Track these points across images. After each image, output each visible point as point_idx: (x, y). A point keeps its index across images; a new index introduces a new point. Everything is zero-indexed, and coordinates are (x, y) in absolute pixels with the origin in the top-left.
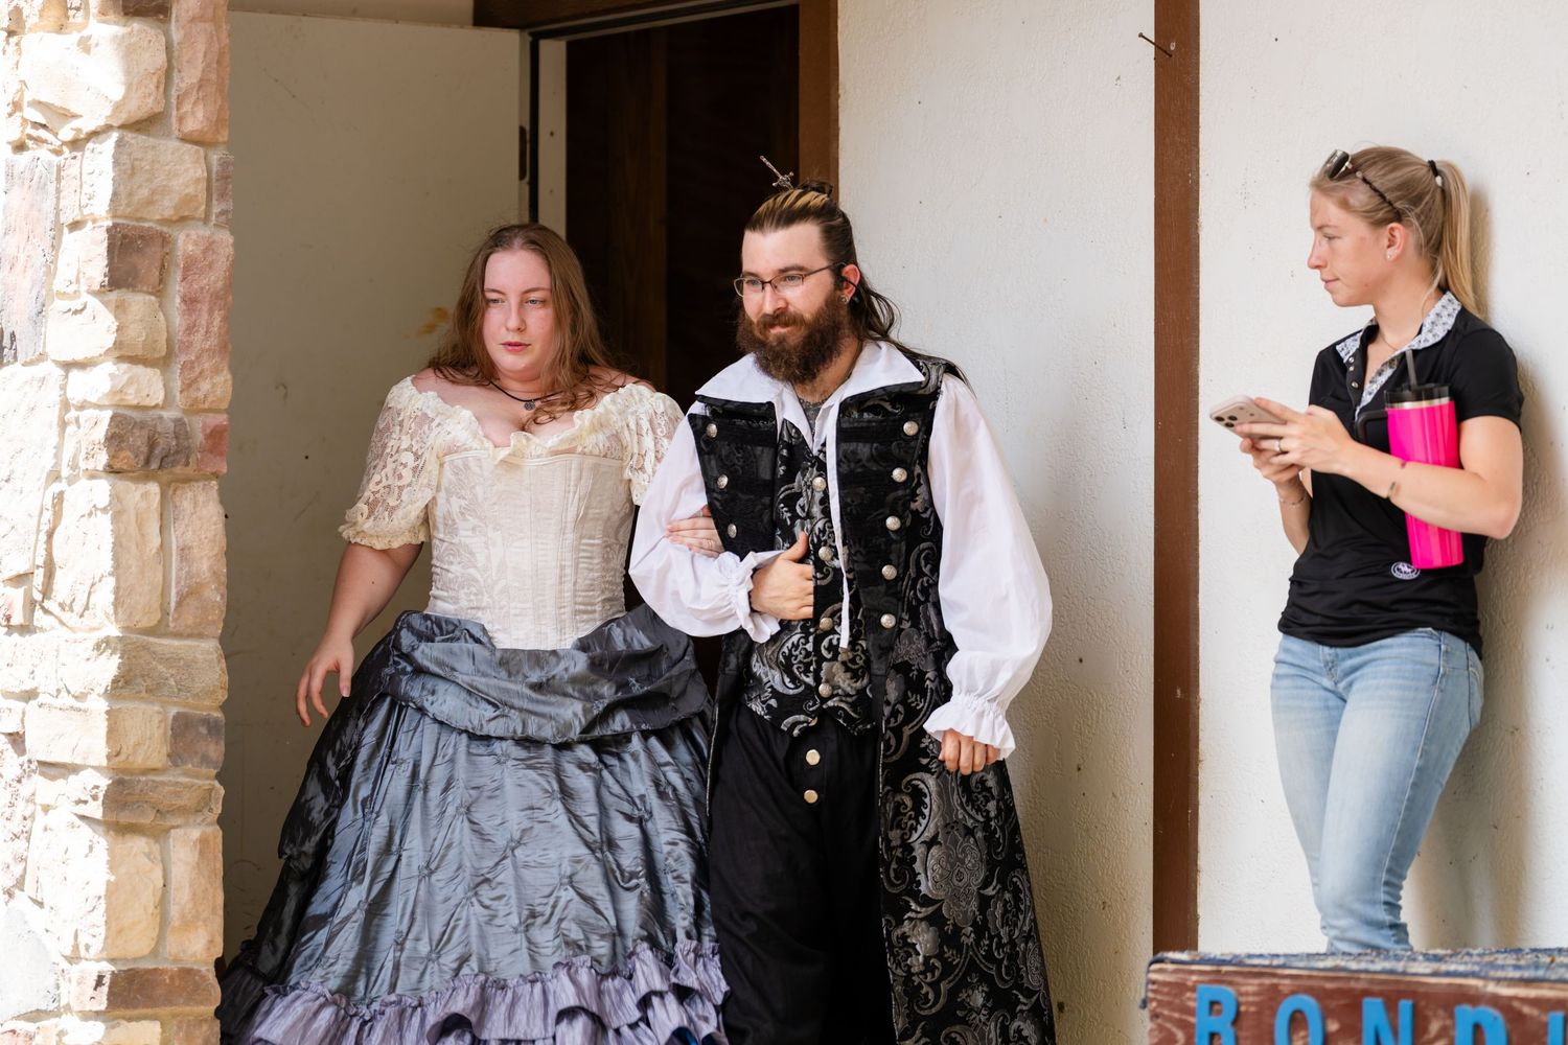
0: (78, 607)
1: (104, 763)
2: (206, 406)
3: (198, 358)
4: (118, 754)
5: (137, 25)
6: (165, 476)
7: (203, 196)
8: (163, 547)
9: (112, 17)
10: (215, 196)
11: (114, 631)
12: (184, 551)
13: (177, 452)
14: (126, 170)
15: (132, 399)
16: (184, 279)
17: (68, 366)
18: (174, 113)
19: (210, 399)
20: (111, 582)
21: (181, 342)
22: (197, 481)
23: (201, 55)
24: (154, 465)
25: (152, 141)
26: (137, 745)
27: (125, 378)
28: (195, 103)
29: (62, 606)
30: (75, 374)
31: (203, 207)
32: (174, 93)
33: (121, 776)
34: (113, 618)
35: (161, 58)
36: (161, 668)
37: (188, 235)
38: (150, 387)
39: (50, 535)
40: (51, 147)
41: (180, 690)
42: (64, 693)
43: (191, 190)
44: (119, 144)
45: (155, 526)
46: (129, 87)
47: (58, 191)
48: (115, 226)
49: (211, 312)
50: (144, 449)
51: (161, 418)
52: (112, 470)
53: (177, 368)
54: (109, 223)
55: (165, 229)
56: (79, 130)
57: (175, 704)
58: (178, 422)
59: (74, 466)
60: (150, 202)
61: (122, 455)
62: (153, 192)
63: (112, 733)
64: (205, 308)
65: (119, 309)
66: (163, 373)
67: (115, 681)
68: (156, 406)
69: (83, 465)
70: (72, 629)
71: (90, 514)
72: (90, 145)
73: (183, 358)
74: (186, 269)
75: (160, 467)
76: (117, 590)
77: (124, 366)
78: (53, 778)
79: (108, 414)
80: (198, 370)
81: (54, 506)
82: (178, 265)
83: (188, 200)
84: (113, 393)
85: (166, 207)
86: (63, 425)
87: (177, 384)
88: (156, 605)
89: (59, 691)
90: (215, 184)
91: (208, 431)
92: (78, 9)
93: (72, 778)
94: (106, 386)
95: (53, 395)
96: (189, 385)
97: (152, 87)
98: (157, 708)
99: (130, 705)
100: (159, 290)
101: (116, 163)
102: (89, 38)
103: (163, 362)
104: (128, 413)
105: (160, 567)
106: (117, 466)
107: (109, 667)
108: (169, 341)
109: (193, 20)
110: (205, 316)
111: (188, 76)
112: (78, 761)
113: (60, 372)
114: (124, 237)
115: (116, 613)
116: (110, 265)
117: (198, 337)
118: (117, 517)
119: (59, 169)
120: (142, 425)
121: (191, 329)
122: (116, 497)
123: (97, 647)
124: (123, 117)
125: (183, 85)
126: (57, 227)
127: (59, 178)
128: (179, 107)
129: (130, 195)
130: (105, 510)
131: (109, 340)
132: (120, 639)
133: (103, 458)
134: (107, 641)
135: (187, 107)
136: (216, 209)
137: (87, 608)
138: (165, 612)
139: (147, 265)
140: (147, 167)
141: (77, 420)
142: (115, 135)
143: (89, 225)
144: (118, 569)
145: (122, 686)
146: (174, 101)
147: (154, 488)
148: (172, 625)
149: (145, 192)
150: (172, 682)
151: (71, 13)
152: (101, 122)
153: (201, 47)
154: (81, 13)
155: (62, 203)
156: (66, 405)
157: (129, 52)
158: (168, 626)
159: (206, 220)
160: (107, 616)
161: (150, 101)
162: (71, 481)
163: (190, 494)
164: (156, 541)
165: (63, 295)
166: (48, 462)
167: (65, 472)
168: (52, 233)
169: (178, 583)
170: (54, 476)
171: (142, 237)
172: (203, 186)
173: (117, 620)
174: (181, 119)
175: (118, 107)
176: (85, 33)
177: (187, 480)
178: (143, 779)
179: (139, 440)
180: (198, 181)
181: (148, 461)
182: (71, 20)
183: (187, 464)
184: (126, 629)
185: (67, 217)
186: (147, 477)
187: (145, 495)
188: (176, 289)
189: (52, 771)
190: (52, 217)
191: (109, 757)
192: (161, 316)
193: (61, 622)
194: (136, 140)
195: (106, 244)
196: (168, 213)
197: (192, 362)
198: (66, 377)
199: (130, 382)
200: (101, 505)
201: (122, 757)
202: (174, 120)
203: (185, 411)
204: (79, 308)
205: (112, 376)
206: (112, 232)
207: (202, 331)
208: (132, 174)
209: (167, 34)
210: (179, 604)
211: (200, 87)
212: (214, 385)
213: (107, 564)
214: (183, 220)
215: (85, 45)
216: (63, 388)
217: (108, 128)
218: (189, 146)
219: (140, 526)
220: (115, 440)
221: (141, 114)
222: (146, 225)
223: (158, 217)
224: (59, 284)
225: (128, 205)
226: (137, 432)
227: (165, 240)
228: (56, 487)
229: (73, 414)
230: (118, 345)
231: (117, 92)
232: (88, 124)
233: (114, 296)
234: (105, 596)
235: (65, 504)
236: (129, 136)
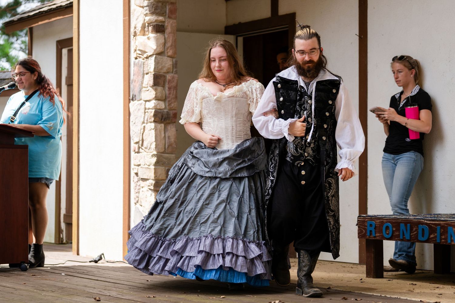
0: (148, 148)
1: (154, 178)
2: (173, 109)
3: (171, 99)
4: (156, 177)
5: (158, 34)
6: (165, 123)
7: (172, 68)
8: (165, 136)
9: (154, 33)
10: (174, 68)
11: (155, 153)
12: (169, 137)
13: (167, 118)
14: (157, 63)
15: (158, 107)
16: (168, 84)
17: (146, 101)
18: (166, 51)
19: (174, 107)
20: (154, 143)
21: (168, 96)
22: (171, 123)
23: (171, 40)
24: (163, 120)
25: (162, 57)
26: (160, 175)
27: (157, 103)
28: (170, 49)
29: (145, 148)
30: (147, 103)
31: (172, 70)
32: (166, 48)
33: (157, 181)
34: (155, 150)
35: (163, 41)
36: (164, 160)
37: (169, 75)
38: (162, 105)
39: (143, 134)
40: (142, 58)
41: (168, 164)
42: (146, 165)
43: (169, 67)
44: (155, 58)
45: (163, 132)
46: (157, 46)
47: (144, 67)
48: (155, 74)
49: (173, 90)
50: (161, 117)
51: (164, 111)
52: (154, 121)
53: (167, 101)
54: (153, 73)
55: (164, 74)
56: (148, 55)
57: (167, 167)
58: (167, 112)
59: (147, 121)
60: (161, 69)
61: (157, 118)
62: (162, 67)
63: (155, 173)
64: (172, 90)
65: (156, 90)
66: (164, 102)
67: (156, 162)
68: (163, 109)
69: (149, 120)
70: (147, 153)
71: (150, 130)
72: (150, 58)
73: (168, 100)
74: (169, 82)
75: (164, 121)
76: (156, 145)
77: (157, 101)
78: (144, 181)
79: (154, 110)
80: (171, 102)
81: (143, 128)
82: (167, 81)
83: (169, 68)
84: (155, 106)
85: (165, 70)
86: (145, 113)
87: (167, 104)
88: (163, 148)
89: (145, 164)
90: (174, 65)
91: (173, 114)
92: (147, 31)
93: (147, 181)
94: (153, 105)
95: (143, 107)
96: (169, 105)
97: (162, 46)
98: (164, 168)
99: (159, 167)
100: (163, 86)
101: (155, 61)
102: (149, 37)
103: (164, 100)
104: (157, 110)
105: (164, 141)
106: (156, 120)
107: (154, 160)
108: (166, 96)
109: (170, 33)
110: (172, 91)
111: (169, 44)
112: (149, 178)
113: (144, 102)
114: (157, 76)
115: (156, 149)
116: (154, 81)
117: (171, 95)
118: (155, 131)
119: (144, 63)
120: (160, 112)
121: (170, 94)
122: (155, 127)
123: (152, 156)
124: (156, 52)
125: (168, 46)
126: (144, 74)
127: (144, 65)
128: (167, 50)
129: (158, 67)
130: (153, 129)
131: (154, 96)
132: (156, 154)
133: (153, 119)
134: (154, 155)
135: (168, 50)
136: (174, 70)
137: (150, 148)
138: (165, 148)
139: (161, 81)
140: (161, 62)
141: (148, 112)
142: (154, 56)
143: (150, 73)
144: (156, 141)
145: (157, 164)
146: (166, 49)
147: (163, 125)
148: (166, 151)
149: (160, 67)
150: (167, 163)
151: (146, 32)
152: (152, 53)
153: (171, 39)
154: (148, 32)
155: (144, 69)
156: (145, 109)
157: (157, 40)
158: (166, 152)
159: (172, 72)
160: (154, 150)
161: (161, 49)
162: (147, 123)
163: (170, 126)
164: (163, 135)
165: (145, 87)
166: (142, 120)
167: (145, 122)
168: (143, 75)
169: (167, 143)
170: (143, 123)
171: (160, 76)
172: (172, 66)
173: (156, 151)
174: (167, 53)
175: (155, 50)
176: (148, 36)
177: (169, 123)
178: (161, 181)
179: (160, 116)
180: (171, 65)
181: (161, 120)
182: (146, 33)
183: (169, 120)
184: (157, 152)
185: (145, 72)
186: (161, 123)
187: (161, 126)
188: (167, 86)
189: (143, 180)
190: (142, 72)
191: (155, 177)
192: (164, 91)
193: (145, 151)
194: (159, 57)
195: (153, 77)
196: (165, 71)
197: (170, 100)
198: (145, 103)
199: (158, 104)
200: (152, 128)
201: (157, 177)
202: (166, 53)
203: (169, 110)
204: (148, 90)
205: (154, 103)
206: (154, 75)
207: (172, 94)
208: (158, 64)
209: (164, 36)
210: (168, 147)
211: (171, 46)
212: (174, 105)
213: (154, 140)
214: (168, 72)
215: (148, 38)
216: (145, 105)
217: (153, 55)
218: (169, 58)
219: (160, 132)
220: (155, 115)
221: (160, 52)
222: (161, 73)
223: (163, 72)
224: (144, 85)
225: (157, 69)
226: (159, 114)
227: (165, 77)
228: (144, 125)
229: (147, 110)
230: (156, 97)
231: (155, 47)
232: (149, 54)
233: (154, 87)
234: (153, 146)
235: (145, 128)
236: (157, 56)
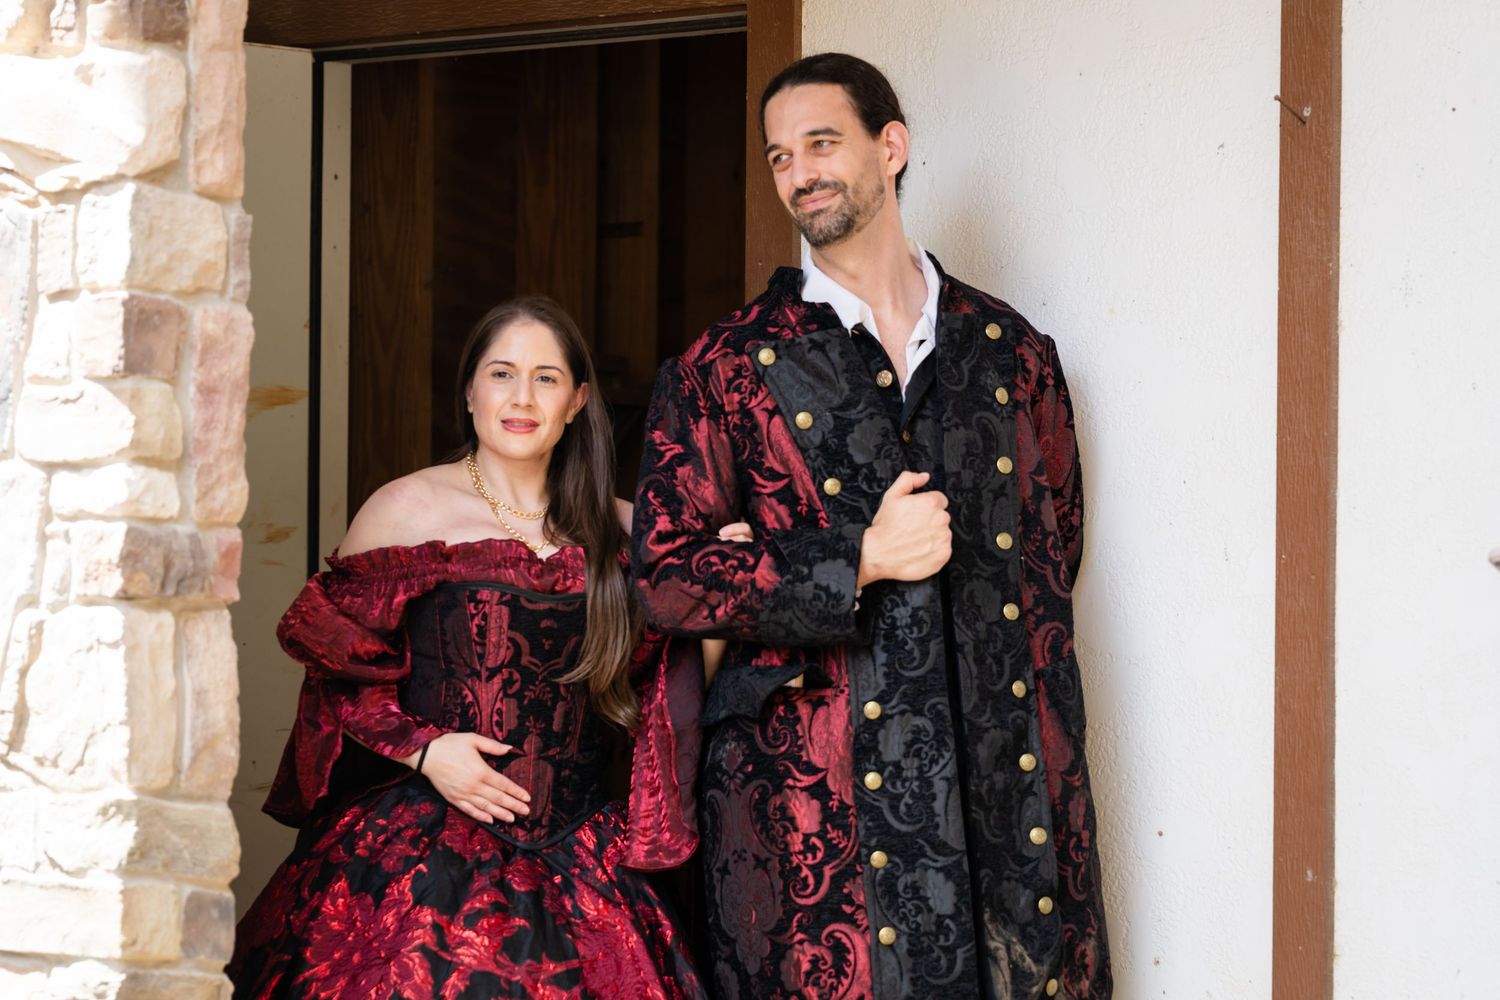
0: (66, 763)
1: (117, 953)
2: (221, 519)
3: (217, 460)
4: (134, 943)
5: (157, 53)
6: (178, 604)
7: (222, 264)
8: (178, 694)
9: (123, 41)
10: (232, 264)
11: (128, 794)
12: (200, 695)
13: (194, 575)
14: (144, 228)
15: (148, 510)
16: (201, 364)
17: (51, 468)
18: (191, 161)
19: (227, 511)
20: (124, 734)
21: (198, 441)
22: (207, 609)
23: (220, 91)
24: (170, 591)
25: (169, 195)
26: (155, 931)
27: (143, 484)
28: (215, 150)
29: (40, 761)
30: (61, 477)
31: (221, 277)
32: (191, 137)
33: (132, 970)
34: (125, 777)
35: (180, 95)
36: (175, 838)
37: (205, 311)
38: (165, 495)
39: (23, 673)
40: (24, 198)
41: (195, 864)
42: (46, 867)
43: (210, 256)
44: (137, 198)
45: (167, 665)
46: (150, 128)
47: (35, 252)
48: (132, 298)
49: (230, 405)
50: (160, 571)
51: (175, 532)
52: (125, 597)
53: (192, 473)
54: (124, 295)
55: (180, 302)
56: (74, 179)
57: (190, 881)
58: (194, 538)
59: (63, 589)
60: (167, 270)
61: (137, 577)
62: (172, 258)
63: (128, 918)
64: (225, 400)
65: (134, 401)
66: (178, 478)
67: (131, 854)
68: (170, 519)
69: (77, 589)
70: (55, 790)
71: (90, 649)
72: (89, 197)
73: (199, 461)
74: (205, 351)
75: (177, 593)
76: (131, 743)
77: (141, 469)
78: (22, 971)
79: (120, 529)
80: (215, 475)
81: (31, 637)
82: (193, 347)
83: (207, 268)
84: (130, 502)
85: (184, 277)
86: (43, 538)
87: (193, 491)
88: (169, 762)
89: (38, 865)
90: (232, 249)
91: (223, 549)
92: (69, 29)
93: (57, 971)
94: (121, 495)
95: (34, 503)
96: (205, 494)
97: (172, 128)
98: (171, 886)
99: (147, 883)
100: (173, 380)
101: (134, 220)
102: (91, 66)
103: (175, 464)
104: (141, 526)
105: (174, 717)
106: (132, 591)
107: (122, 836)
108: (185, 439)
109: (213, 48)
110: (224, 410)
111: (208, 118)
112: (71, 951)
113: (42, 474)
114: (142, 311)
115: (129, 770)
116: (126, 345)
117: (216, 435)
118: (129, 656)
119: (35, 226)
120: (156, 541)
121: (208, 425)
122: (129, 629)
123: (104, 812)
124: (142, 165)
125: (202, 127)
126: (32, 295)
127: (35, 236)
128: (197, 150)
129: (148, 260)
130: (115, 645)
131: (125, 438)
132: (136, 803)
133: (115, 582)
134: (119, 806)
135: (205, 155)
136: (234, 279)
137: (81, 763)
138: (178, 770)
139: (161, 345)
140: (166, 227)
141: (67, 534)
142: (130, 187)
143: (85, 295)
144: (132, 718)
145: (140, 860)
146: (191, 145)
147: (167, 618)
148: (183, 785)
149: (162, 258)
150: (186, 855)
151: (55, 33)
152: (111, 170)
153: (220, 81)
154: (75, 34)
155: (41, 267)
156: (47, 515)
157: (151, 86)
158: (178, 786)
159: (223, 292)
160: (115, 774)
161: (170, 146)
162: (55, 608)
163: (202, 627)
164: (169, 684)
165: (37, 379)
166: (22, 586)
167: (47, 596)
168: (24, 303)
169: (193, 734)
170: (30, 601)
171: (159, 312)
172: (222, 251)
173: (130, 779)
174: (198, 169)
175: (136, 154)
176: (83, 59)
177: (198, 609)
178: (157, 973)
179: (154, 561)
180: (218, 245)
181: (163, 586)
182: (56, 42)
183: (202, 589)
184: (140, 790)
185: (49, 283)
186: (159, 604)
187: (160, 626)
188: (192, 375)
189: (20, 963)
190: (24, 283)
191: (124, 946)
192: (177, 410)
193: (36, 781)
194: (152, 192)
195: (120, 319)
196: (186, 284)
197: (210, 466)
198: (49, 479)
199: (148, 488)
200: (111, 639)
201: (138, 947)
202: (191, 170)
203: (200, 525)
204: (73, 396)
205: (129, 482)
206: (126, 304)
207: (221, 428)
208: (150, 236)
209: (185, 62)
210: (194, 760)
211: (221, 131)
212: (231, 494)
213: (120, 711)
214: (198, 292)
215: (85, 75)
216: (45, 493)
217: (120, 178)
218: (206, 202)
219: (153, 662)
220: (130, 559)
221: (160, 162)
222: (163, 297)
223: (174, 288)
224: (31, 366)
225: (146, 273)
226: (153, 550)
227: (182, 316)
228: (30, 616)
229: (56, 526)
230: (135, 443)
231: (136, 135)
232: (87, 174)
233: (128, 383)
234: (114, 747)
235: (46, 635)
236: (146, 188)
